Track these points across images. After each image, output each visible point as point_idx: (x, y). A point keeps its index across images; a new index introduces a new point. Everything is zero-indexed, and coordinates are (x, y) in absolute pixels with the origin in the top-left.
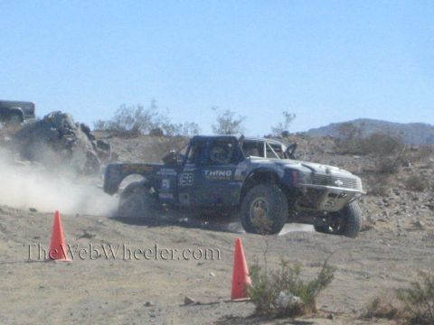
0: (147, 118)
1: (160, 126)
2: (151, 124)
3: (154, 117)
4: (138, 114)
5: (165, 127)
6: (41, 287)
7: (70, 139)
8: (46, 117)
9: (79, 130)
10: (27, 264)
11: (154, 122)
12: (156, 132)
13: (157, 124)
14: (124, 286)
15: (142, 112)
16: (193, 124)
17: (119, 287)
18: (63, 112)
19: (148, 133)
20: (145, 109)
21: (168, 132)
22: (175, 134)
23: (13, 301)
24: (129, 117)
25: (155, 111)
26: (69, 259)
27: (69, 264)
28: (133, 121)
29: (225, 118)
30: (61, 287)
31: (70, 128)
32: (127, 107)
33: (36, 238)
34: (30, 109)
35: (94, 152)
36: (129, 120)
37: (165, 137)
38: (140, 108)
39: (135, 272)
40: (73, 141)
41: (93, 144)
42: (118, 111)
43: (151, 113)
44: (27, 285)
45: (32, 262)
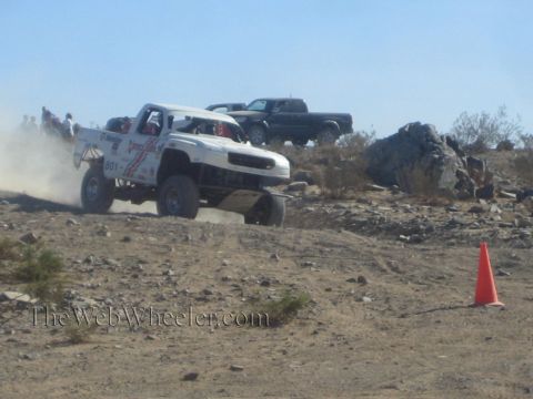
0: (493, 129)
1: (513, 138)
2: (499, 136)
3: (502, 127)
4: (482, 123)
5: (523, 138)
6: (488, 339)
7: (437, 156)
8: (402, 130)
9: (445, 144)
10: (451, 311)
11: (502, 133)
12: (506, 146)
13: (507, 136)
15: (488, 121)
18: (423, 124)
19: (495, 147)
20: (491, 117)
21: (526, 144)
23: (463, 356)
24: (472, 128)
25: (503, 119)
26: (497, 302)
27: (503, 309)
28: (476, 132)
30: (511, 337)
31: (434, 142)
32: (470, 115)
33: (440, 278)
34: (345, 123)
35: (464, 171)
36: (471, 132)
37: (519, 151)
38: (485, 116)
40: (440, 158)
41: (463, 161)
42: (458, 121)
43: (498, 122)
44: (467, 336)
45: (456, 307)
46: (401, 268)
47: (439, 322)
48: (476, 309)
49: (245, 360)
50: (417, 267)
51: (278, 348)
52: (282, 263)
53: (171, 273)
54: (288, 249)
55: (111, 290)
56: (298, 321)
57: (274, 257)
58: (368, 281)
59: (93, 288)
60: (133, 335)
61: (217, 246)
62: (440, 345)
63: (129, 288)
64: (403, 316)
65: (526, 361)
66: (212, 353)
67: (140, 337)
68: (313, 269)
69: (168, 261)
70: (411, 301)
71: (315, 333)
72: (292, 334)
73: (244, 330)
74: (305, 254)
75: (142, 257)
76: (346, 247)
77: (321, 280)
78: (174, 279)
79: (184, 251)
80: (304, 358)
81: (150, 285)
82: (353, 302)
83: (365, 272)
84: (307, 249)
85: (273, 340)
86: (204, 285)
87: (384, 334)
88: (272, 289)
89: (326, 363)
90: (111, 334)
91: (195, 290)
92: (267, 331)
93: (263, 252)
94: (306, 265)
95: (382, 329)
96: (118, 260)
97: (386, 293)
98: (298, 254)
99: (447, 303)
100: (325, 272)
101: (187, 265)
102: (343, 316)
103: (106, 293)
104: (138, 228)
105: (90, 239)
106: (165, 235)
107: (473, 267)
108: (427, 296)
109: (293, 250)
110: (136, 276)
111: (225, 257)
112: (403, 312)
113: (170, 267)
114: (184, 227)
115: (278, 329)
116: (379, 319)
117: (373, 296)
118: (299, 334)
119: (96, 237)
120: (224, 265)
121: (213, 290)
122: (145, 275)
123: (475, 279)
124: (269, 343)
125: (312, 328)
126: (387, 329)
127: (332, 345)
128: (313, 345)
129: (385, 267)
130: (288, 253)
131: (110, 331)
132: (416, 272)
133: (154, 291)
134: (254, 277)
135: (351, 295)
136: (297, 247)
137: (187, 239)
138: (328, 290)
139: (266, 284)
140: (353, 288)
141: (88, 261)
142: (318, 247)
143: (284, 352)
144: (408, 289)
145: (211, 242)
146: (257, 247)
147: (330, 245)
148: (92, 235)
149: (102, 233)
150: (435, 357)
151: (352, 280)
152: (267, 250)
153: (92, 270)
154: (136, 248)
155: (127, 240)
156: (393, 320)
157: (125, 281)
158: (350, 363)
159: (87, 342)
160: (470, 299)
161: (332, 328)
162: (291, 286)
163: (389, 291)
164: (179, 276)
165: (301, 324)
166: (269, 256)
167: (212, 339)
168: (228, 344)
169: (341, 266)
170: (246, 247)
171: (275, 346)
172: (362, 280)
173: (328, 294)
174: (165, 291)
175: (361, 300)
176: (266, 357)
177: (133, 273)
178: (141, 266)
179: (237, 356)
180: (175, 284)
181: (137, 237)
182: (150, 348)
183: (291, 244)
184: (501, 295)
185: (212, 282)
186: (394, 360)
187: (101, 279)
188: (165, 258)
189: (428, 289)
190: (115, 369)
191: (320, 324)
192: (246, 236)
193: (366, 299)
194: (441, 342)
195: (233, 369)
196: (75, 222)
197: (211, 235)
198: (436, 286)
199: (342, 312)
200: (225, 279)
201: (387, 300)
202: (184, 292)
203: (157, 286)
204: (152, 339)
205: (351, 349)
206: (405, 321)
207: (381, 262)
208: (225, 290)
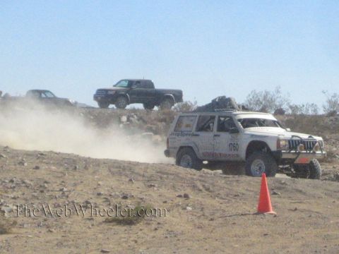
0: (272, 101)
1: (285, 107)
2: (276, 106)
3: (278, 100)
4: (265, 97)
5: (291, 107)
6: (265, 235)
8: (214, 101)
11: (277, 104)
13: (280, 105)
14: (329, 233)
15: (269, 96)
16: (313, 104)
17: (326, 233)
18: (227, 97)
19: (272, 112)
20: (271, 93)
21: (293, 111)
22: (299, 113)
23: (249, 245)
24: (258, 100)
25: (279, 95)
26: (272, 212)
27: (275, 216)
28: (261, 103)
29: (333, 100)
32: (257, 92)
36: (258, 103)
37: (288, 115)
38: (267, 93)
39: (332, 222)
42: (249, 95)
43: (276, 97)
44: (252, 233)
45: (245, 215)
46: (211, 189)
47: (234, 224)
48: (258, 216)
49: (111, 246)
50: (222, 188)
51: (132, 239)
52: (136, 184)
53: (65, 189)
54: (140, 175)
55: (26, 200)
56: (145, 222)
57: (131, 180)
58: (191, 197)
59: (14, 198)
60: (40, 229)
61: (94, 173)
62: (235, 238)
63: (38, 199)
64: (212, 220)
65: (288, 249)
66: (89, 241)
67: (44, 230)
68: (155, 189)
69: (63, 182)
70: (217, 210)
71: (156, 229)
72: (141, 230)
73: (111, 227)
74: (150, 179)
75: (47, 179)
76: (177, 175)
77: (160, 196)
78: (66, 194)
79: (74, 176)
80: (148, 246)
81: (51, 197)
82: (180, 210)
83: (189, 191)
84: (152, 176)
85: (128, 233)
86: (86, 198)
87: (200, 231)
88: (129, 201)
89: (162, 248)
90: (26, 228)
91: (80, 200)
92: (125, 228)
93: (123, 177)
94: (151, 186)
95: (198, 228)
96: (32, 181)
97: (202, 205)
98: (147, 179)
99: (240, 212)
100: (163, 190)
101: (75, 185)
102: (174, 219)
103: (23, 202)
104: (44, 161)
105: (13, 167)
106: (61, 165)
107: (258, 189)
108: (227, 207)
109: (143, 176)
110: (42, 192)
111: (99, 180)
112: (212, 217)
113: (64, 186)
114: (74, 161)
115: (133, 226)
116: (196, 221)
117: (193, 206)
118: (146, 230)
119: (18, 166)
120: (99, 185)
121: (91, 201)
122: (49, 191)
123: (258, 197)
124: (127, 235)
125: (154, 226)
126: (201, 227)
127: (166, 237)
128: (154, 237)
129: (201, 188)
130: (140, 178)
131: (25, 226)
132: (221, 192)
133: (54, 201)
134: (117, 193)
135: (179, 205)
136: (146, 174)
137: (76, 168)
138: (165, 202)
139: (125, 197)
140: (180, 201)
141: (12, 181)
142: (159, 174)
143: (136, 242)
144: (216, 202)
145: (91, 170)
146: (120, 174)
147: (167, 174)
148: (15, 165)
149: (21, 163)
150: (232, 246)
151: (180, 196)
152: (127, 176)
153: (14, 187)
154: (43, 173)
155: (37, 168)
156: (206, 222)
157: (35, 194)
158: (178, 249)
159: (11, 233)
160: (255, 209)
161: (166, 227)
162: (141, 199)
163: (203, 203)
164: (70, 191)
165: (147, 223)
166: (127, 179)
167: (90, 232)
168: (100, 236)
169: (174, 187)
170: (113, 174)
171: (130, 237)
172: (186, 196)
173: (165, 204)
174: (61, 201)
175: (185, 209)
176: (124, 244)
177: (41, 189)
178: (46, 185)
179: (105, 243)
180: (67, 197)
181: (43, 167)
182: (50, 237)
183: (142, 173)
184: (275, 207)
185: (91, 196)
186: (205, 248)
187: (20, 193)
188: (62, 180)
189: (228, 202)
190: (28, 250)
191: (159, 223)
192: (113, 167)
193: (189, 208)
194: (236, 236)
195: (103, 251)
196: (5, 156)
197: (91, 166)
198: (233, 201)
199: (173, 217)
200: (99, 194)
201: (202, 209)
202: (73, 202)
203: (56, 198)
204: (51, 232)
205: (179, 240)
206: (214, 223)
207: (199, 184)
208: (100, 201)
